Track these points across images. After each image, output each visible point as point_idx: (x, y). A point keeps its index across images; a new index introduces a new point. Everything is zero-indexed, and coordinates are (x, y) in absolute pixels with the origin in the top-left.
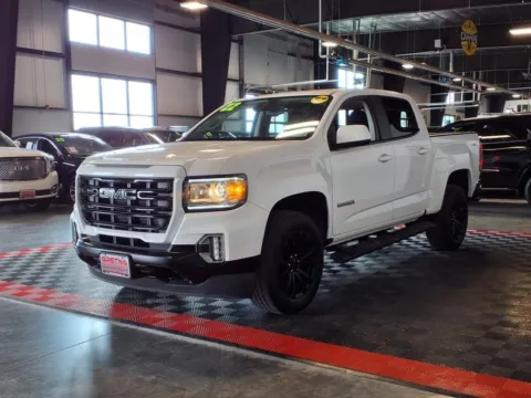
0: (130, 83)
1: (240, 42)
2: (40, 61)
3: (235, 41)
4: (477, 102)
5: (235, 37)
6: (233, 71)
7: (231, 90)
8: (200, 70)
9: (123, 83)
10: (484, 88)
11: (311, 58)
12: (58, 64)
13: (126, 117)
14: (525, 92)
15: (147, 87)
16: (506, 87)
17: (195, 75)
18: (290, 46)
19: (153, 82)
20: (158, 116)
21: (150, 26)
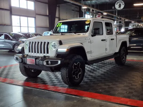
0: (28, 18)
1: (59, 7)
2: (3, 11)
3: (58, 6)
4: (123, 24)
5: (58, 5)
6: (57, 15)
7: (57, 20)
8: (48, 14)
9: (26, 18)
10: (124, 20)
11: (78, 11)
12: (8, 12)
13: (27, 27)
14: (135, 21)
15: (33, 19)
16: (130, 20)
17: (46, 16)
18: (73, 8)
19: (35, 18)
20: (36, 27)
21: (34, 2)
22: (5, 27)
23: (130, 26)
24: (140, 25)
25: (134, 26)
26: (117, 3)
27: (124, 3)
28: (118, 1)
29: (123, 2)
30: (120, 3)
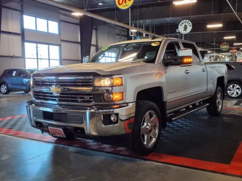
0: (50, 46)
1: (96, 29)
2: (11, 37)
3: (94, 29)
5: (94, 27)
6: (93, 42)
7: (93, 49)
8: (79, 41)
9: (47, 46)
11: (125, 36)
12: (19, 38)
13: (48, 60)
14: (213, 50)
15: (57, 48)
16: (205, 48)
17: (77, 43)
18: (117, 31)
19: (60, 46)
20: (61, 60)
21: (59, 23)
22: (14, 59)
23: (205, 58)
24: (220, 56)
25: (212, 58)
26: (181, 23)
27: (191, 24)
28: (183, 21)
29: (190, 22)
30: (186, 24)
